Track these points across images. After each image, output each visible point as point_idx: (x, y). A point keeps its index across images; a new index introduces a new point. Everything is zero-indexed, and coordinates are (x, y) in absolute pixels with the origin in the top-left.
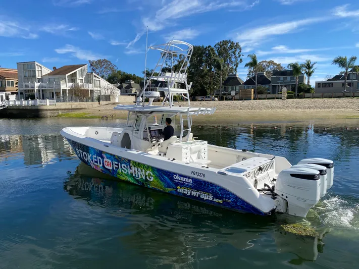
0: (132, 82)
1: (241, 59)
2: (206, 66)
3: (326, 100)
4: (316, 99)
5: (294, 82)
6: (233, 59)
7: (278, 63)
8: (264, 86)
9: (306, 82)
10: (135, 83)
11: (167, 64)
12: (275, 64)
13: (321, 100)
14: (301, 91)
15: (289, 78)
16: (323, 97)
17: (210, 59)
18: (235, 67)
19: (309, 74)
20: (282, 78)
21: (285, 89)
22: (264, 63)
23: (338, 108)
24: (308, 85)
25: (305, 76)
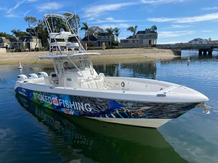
0: (4, 38)
1: (80, 25)
2: (57, 28)
3: (125, 49)
4: (120, 49)
5: (109, 40)
6: (75, 25)
7: (101, 28)
8: (93, 42)
9: (115, 40)
10: (6, 38)
11: (30, 26)
12: (100, 29)
13: (122, 50)
14: (113, 45)
15: (107, 37)
16: (123, 48)
17: (60, 24)
18: (76, 30)
19: (117, 35)
20: (103, 37)
21: (104, 44)
22: (94, 28)
23: (130, 54)
24: (117, 41)
25: (115, 36)
